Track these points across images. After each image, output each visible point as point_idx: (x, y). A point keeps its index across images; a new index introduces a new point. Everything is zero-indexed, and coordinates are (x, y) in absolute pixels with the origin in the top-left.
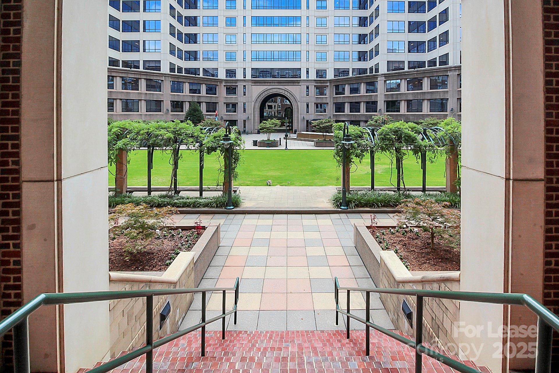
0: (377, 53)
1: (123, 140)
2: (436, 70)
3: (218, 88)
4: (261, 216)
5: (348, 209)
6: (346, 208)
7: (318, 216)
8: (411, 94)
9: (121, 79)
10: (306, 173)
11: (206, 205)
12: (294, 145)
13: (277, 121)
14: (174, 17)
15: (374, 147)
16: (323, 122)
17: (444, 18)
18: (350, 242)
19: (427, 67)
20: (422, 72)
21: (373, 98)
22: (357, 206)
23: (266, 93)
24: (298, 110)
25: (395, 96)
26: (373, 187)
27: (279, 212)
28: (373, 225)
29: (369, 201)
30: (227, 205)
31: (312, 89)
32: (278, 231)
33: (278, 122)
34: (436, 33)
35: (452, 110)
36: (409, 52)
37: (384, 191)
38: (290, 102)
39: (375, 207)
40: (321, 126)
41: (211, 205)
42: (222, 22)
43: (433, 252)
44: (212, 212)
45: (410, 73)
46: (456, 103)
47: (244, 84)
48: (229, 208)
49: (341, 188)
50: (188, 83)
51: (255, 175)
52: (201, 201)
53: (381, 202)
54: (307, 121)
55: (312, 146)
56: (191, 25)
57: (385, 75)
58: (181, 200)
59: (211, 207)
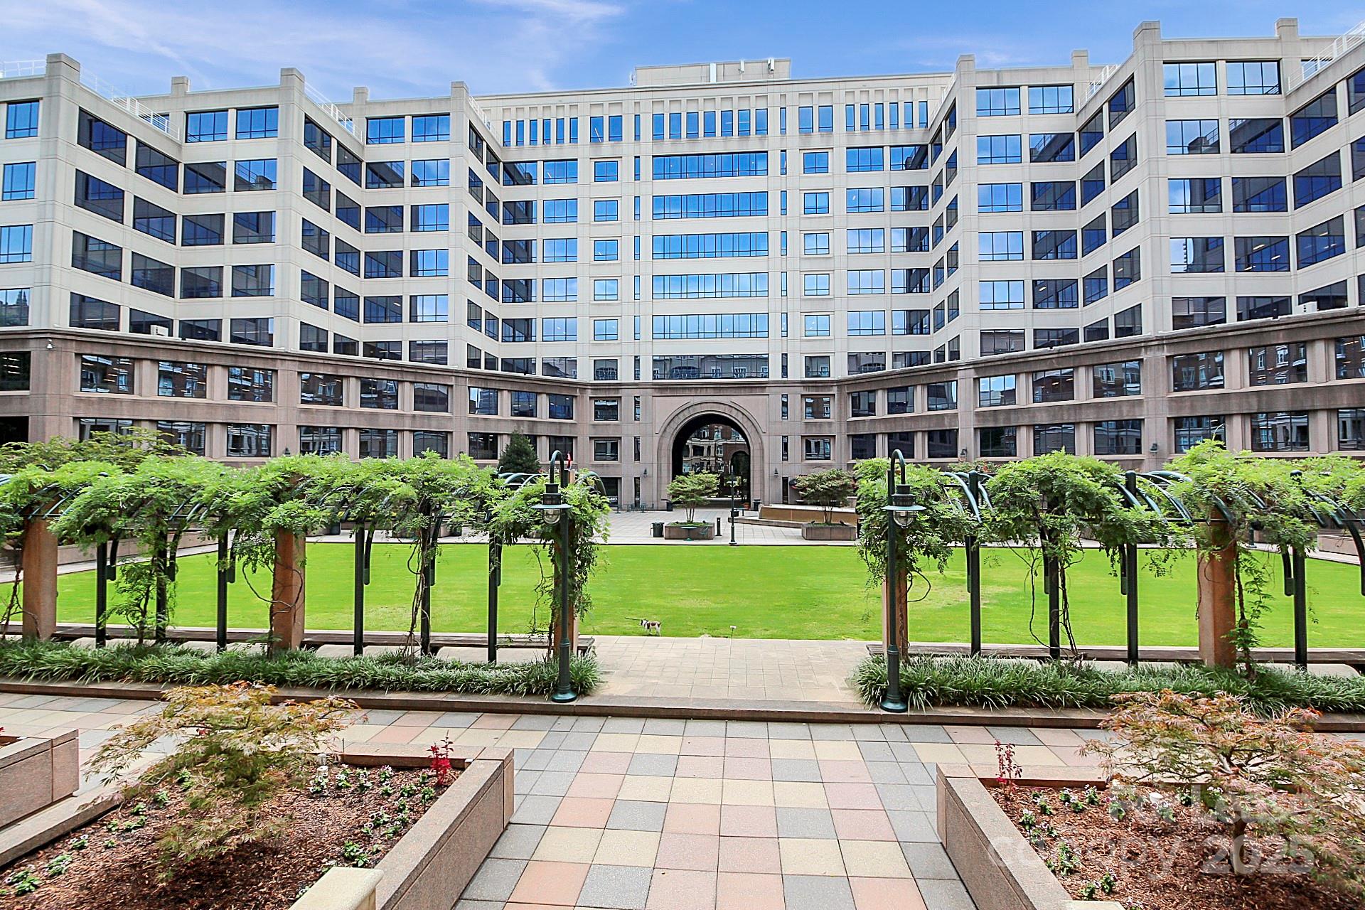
0: (954, 313)
1: (289, 504)
2: (1109, 349)
3: (576, 403)
4: (651, 723)
5: (906, 710)
6: (899, 707)
7: (818, 730)
8: (1045, 411)
9: (359, 383)
10: (783, 603)
11: (500, 688)
12: (753, 534)
13: (711, 475)
14: (479, 243)
15: (981, 526)
16: (824, 477)
17: (1126, 219)
18: (926, 828)
19: (1082, 342)
20: (1071, 354)
21: (946, 423)
22: (933, 701)
23: (686, 413)
24: (763, 453)
25: (1001, 417)
26: (976, 647)
27: (701, 714)
28: (1006, 776)
29: (968, 687)
30: (556, 691)
31: (796, 405)
32: (694, 777)
33: (713, 478)
34: (1105, 256)
35: (1155, 447)
36: (1035, 307)
37: (1013, 657)
38: (744, 436)
39: (987, 706)
40: (819, 487)
41: (512, 686)
42: (585, 250)
43: (1245, 892)
44: (515, 708)
45: (1041, 358)
46: (1166, 430)
47: (637, 392)
48: (560, 697)
49: (880, 646)
50: (509, 391)
51: (647, 606)
52: (487, 674)
53: (1006, 690)
54: (785, 480)
55: (798, 538)
56: (517, 260)
57: (976, 366)
58: (434, 673)
59: (512, 694)
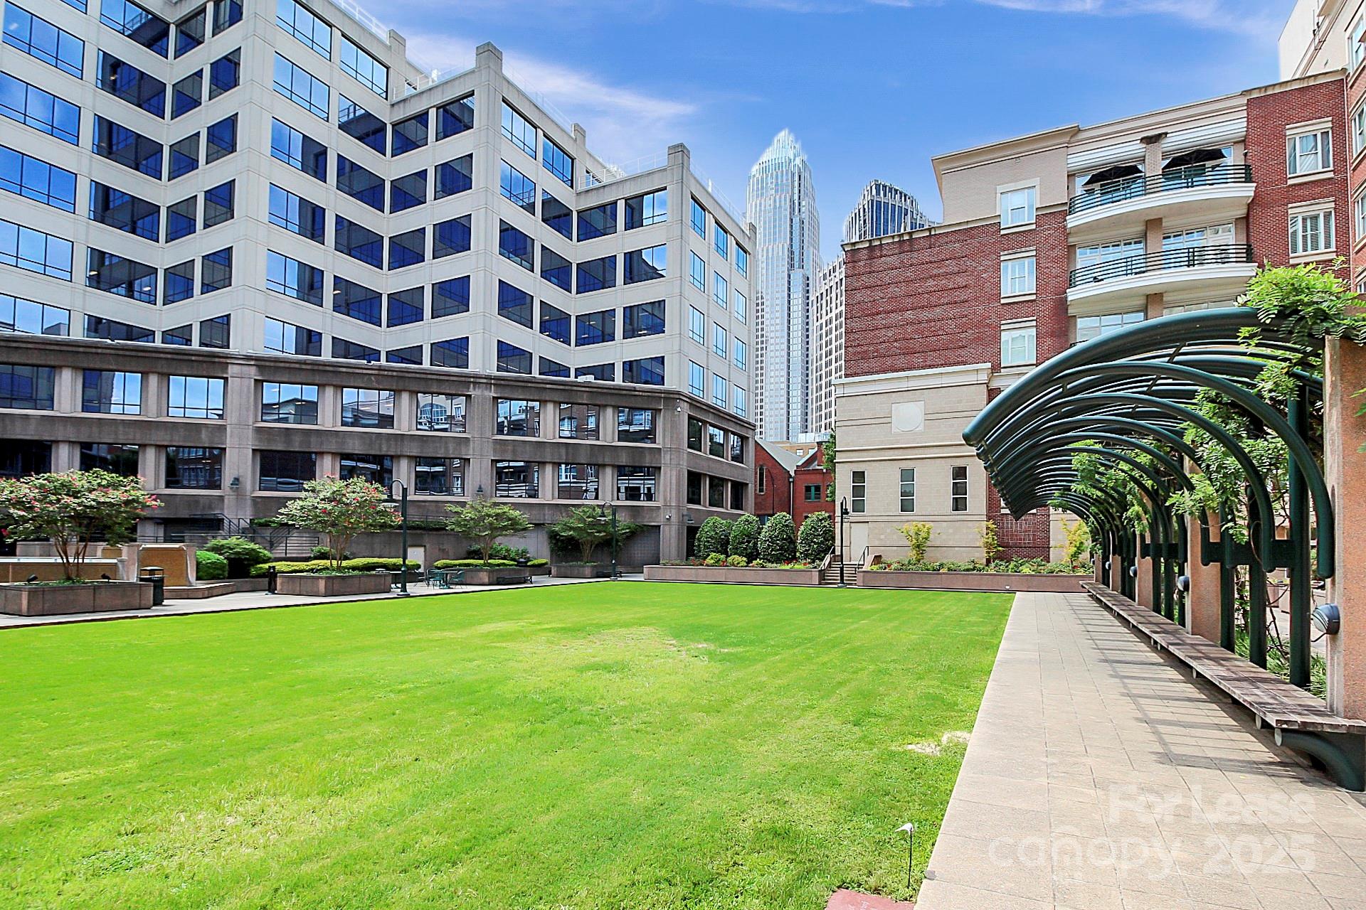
25: (295, 438)
46: (490, 472)
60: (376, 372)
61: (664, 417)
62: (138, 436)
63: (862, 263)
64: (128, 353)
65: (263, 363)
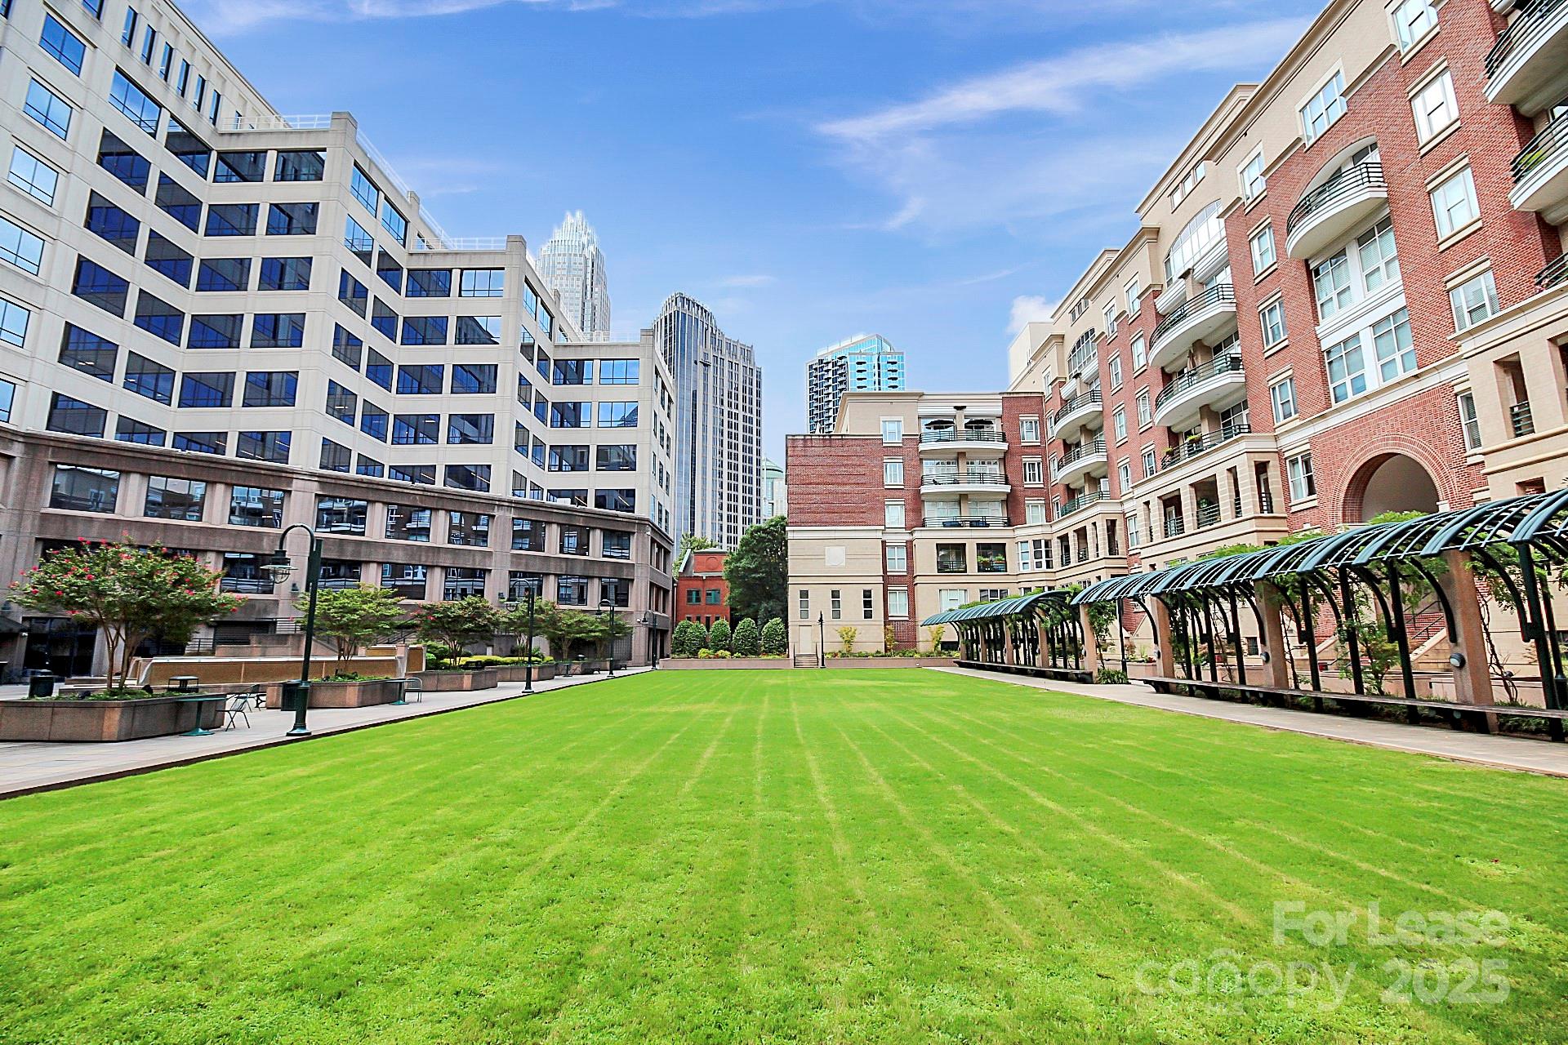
60: (421, 493)
61: (637, 539)
62: (202, 541)
63: (799, 449)
64: (200, 464)
65: (325, 480)
